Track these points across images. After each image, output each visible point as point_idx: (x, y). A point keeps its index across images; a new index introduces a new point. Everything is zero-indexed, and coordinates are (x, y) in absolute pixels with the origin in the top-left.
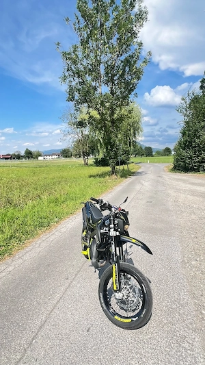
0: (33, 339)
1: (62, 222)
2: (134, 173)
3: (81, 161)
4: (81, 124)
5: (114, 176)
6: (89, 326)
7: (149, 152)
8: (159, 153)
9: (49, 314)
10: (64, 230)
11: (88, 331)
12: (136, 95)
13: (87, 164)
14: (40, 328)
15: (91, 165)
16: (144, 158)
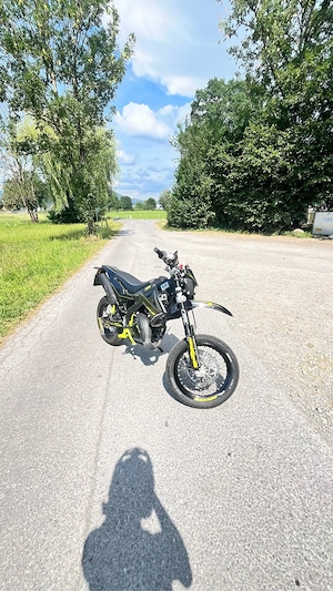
0: (96, 462)
1: (42, 306)
2: (117, 232)
3: (24, 214)
4: (25, 147)
5: (93, 237)
6: (164, 420)
7: (127, 205)
8: (140, 206)
9: (101, 425)
10: (51, 316)
11: (167, 425)
12: (113, 110)
13: (36, 220)
14: (98, 445)
15: (44, 222)
16: (121, 213)
